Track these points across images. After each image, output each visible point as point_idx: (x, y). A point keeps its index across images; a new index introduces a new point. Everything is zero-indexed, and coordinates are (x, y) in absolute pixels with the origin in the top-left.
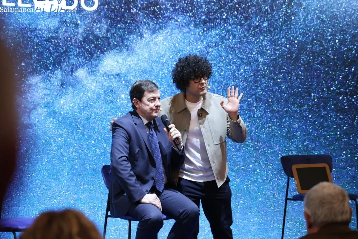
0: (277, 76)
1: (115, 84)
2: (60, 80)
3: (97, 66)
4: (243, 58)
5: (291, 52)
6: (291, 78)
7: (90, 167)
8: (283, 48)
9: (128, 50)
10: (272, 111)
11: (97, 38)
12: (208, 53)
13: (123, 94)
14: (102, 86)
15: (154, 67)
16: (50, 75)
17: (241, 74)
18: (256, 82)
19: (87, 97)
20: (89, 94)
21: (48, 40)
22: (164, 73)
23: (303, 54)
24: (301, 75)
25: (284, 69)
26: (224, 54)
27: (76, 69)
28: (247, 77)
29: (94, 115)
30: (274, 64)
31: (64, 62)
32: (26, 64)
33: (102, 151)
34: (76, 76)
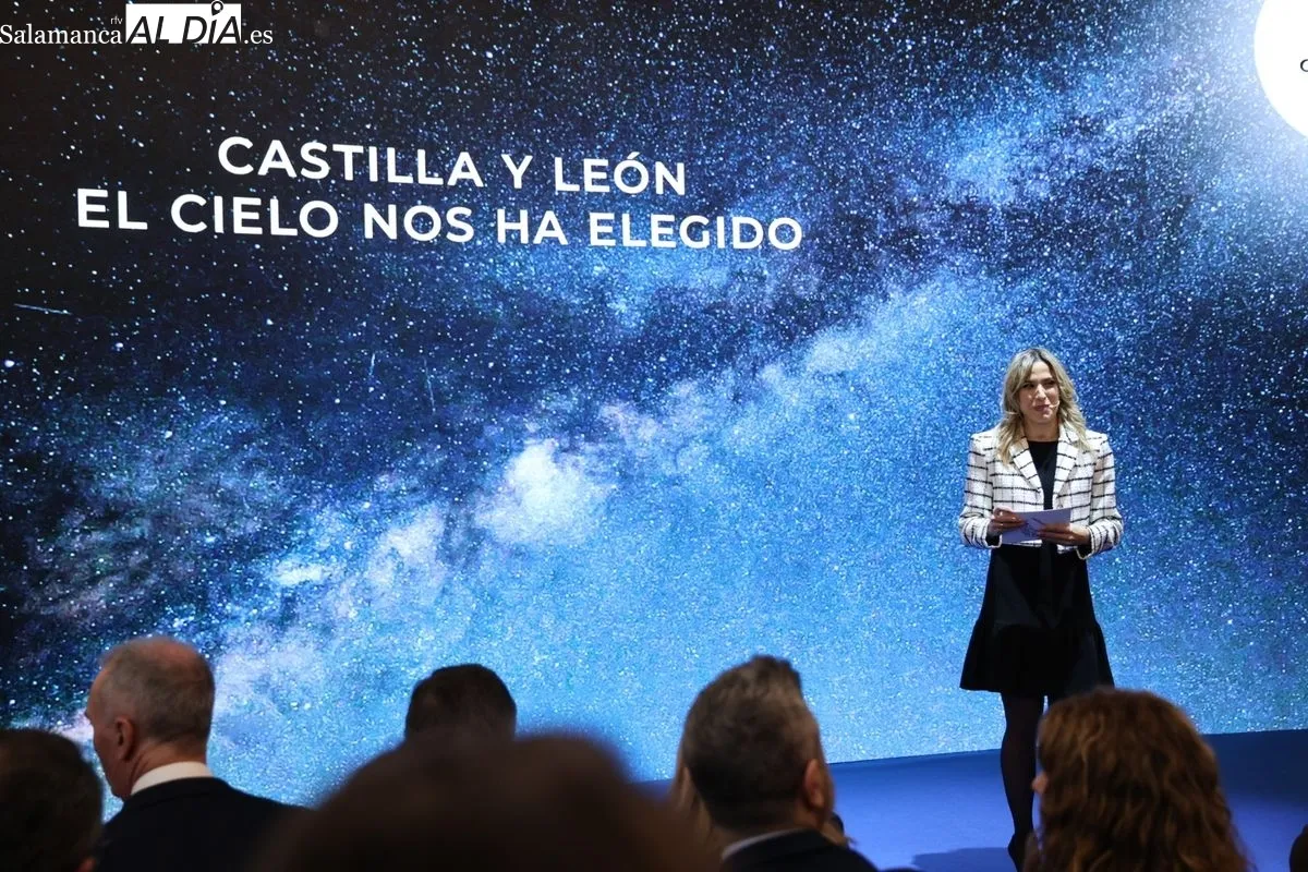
0: (1153, 369)
1: (836, 393)
2: (733, 388)
3: (800, 358)
4: (1085, 336)
5: (1180, 320)
6: (1180, 372)
7: (791, 559)
8: (1164, 313)
9: (859, 325)
10: (1144, 441)
11: (800, 302)
12: (1015, 326)
13: (852, 412)
14: (812, 397)
15: (911, 357)
16: (713, 379)
17: (1082, 366)
18: (1111, 382)
19: (784, 421)
20: (787, 415)
21: (709, 310)
22: (930, 370)
23: (1203, 323)
24: (1201, 366)
25: (1166, 356)
26: (1047, 328)
27: (763, 366)
28: (1092, 373)
29: (798, 456)
30: (1146, 346)
31: (739, 353)
32: (669, 359)
33: (814, 526)
34: (761, 380)
